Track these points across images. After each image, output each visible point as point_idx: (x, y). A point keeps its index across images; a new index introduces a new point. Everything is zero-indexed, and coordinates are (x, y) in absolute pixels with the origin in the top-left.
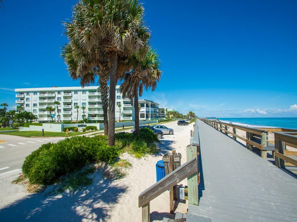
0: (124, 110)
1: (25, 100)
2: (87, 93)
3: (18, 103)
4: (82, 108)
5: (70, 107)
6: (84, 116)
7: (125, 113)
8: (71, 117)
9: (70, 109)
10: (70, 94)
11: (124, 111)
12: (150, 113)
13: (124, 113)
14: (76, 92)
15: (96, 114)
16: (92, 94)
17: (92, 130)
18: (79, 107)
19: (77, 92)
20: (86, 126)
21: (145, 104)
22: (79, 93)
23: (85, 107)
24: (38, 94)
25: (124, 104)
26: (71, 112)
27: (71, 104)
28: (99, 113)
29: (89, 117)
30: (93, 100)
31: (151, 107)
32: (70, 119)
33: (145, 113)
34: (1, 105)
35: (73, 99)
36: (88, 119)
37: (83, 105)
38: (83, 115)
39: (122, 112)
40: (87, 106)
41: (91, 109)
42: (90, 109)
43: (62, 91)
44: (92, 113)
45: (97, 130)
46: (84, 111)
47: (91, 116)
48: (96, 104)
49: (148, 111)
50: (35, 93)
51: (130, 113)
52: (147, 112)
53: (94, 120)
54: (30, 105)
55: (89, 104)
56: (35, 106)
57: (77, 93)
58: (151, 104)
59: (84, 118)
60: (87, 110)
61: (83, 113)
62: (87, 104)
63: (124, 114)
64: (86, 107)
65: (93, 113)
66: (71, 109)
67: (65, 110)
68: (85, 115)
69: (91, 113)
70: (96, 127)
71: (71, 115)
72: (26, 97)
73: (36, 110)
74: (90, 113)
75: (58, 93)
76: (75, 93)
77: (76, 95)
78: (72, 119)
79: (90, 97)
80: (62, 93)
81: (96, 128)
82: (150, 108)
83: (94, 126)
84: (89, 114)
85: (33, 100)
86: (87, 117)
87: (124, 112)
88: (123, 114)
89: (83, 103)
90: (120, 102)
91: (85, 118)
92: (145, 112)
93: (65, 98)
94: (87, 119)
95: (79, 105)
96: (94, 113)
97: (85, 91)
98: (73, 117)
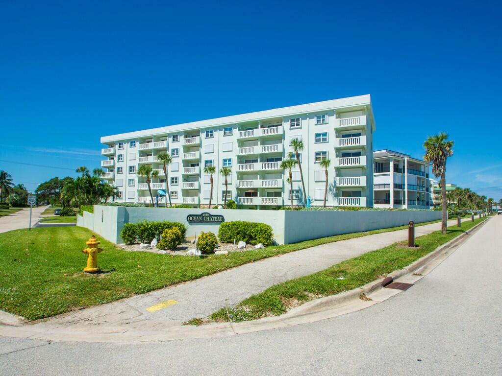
0: (337, 175)
1: (116, 158)
2: (236, 132)
3: (105, 165)
4: (221, 171)
5: (196, 170)
6: (226, 193)
7: (342, 185)
8: (198, 196)
9: (196, 177)
10: (197, 140)
11: (338, 179)
12: (406, 190)
13: (338, 185)
14: (209, 132)
15: (256, 189)
16: (246, 135)
17: (247, 242)
18: (216, 170)
19: (211, 132)
20: (223, 220)
21: (391, 164)
22: (216, 134)
23: (230, 171)
24: (138, 144)
25: (337, 156)
26: (198, 182)
27: (198, 165)
28: (264, 186)
29: (238, 195)
30: (249, 151)
31: (408, 173)
32: (195, 201)
33: (391, 189)
34: (78, 171)
35: (203, 150)
36: (237, 201)
37: (224, 164)
38: (224, 192)
39: (331, 181)
40: (235, 167)
41: (245, 176)
42: (241, 176)
43: (180, 133)
44: (246, 187)
45: (274, 244)
46: (226, 181)
47: (244, 194)
48: (256, 161)
49: (398, 182)
50: (132, 142)
51: (357, 185)
52: (396, 186)
53: (251, 204)
54: (124, 170)
55: (239, 162)
56: (131, 171)
57: (211, 135)
58: (408, 162)
59: (227, 199)
60: (233, 178)
61: (225, 185)
62: (235, 161)
63: (338, 189)
64: (232, 169)
65: (249, 187)
66: (199, 175)
67: (187, 178)
68: (229, 192)
69: (243, 187)
70: (268, 228)
71: (199, 190)
72: (118, 152)
73: (133, 180)
74: (241, 187)
75: (174, 140)
76: (207, 136)
77: (210, 141)
78: (199, 201)
79: (242, 143)
80: (182, 138)
81: (270, 235)
82: (406, 174)
83: (256, 225)
84: (238, 189)
85: (128, 159)
86: (233, 197)
87: (338, 182)
88: (335, 186)
89: (225, 160)
90: (325, 153)
91: (230, 199)
92: (392, 186)
93: (187, 149)
94: (234, 202)
95: (215, 164)
96: (252, 187)
97: (230, 129)
98: (202, 195)
